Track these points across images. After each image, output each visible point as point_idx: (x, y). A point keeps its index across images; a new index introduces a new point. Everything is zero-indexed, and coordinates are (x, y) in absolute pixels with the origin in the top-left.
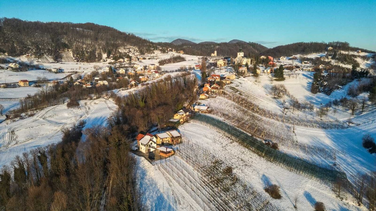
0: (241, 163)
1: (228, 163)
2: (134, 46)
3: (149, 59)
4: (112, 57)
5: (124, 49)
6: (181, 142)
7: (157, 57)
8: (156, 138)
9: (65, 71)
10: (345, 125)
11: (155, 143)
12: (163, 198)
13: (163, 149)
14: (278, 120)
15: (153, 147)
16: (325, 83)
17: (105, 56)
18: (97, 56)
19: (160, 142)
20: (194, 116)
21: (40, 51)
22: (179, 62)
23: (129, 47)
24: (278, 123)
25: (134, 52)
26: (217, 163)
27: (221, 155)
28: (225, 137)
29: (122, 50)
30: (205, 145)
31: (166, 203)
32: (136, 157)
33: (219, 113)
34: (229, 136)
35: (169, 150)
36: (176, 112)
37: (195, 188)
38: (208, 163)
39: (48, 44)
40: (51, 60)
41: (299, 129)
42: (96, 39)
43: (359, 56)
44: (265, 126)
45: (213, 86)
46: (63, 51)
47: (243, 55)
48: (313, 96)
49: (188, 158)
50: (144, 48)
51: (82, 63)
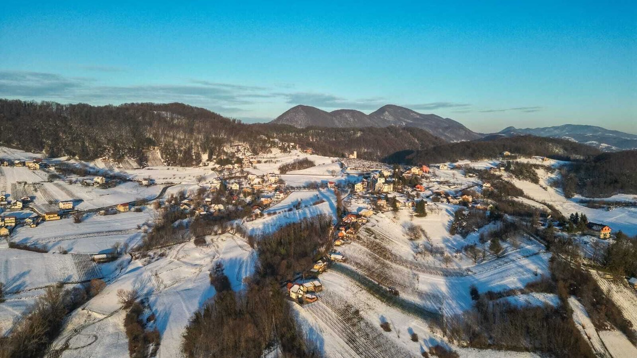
0: (366, 307)
1: (357, 307)
2: (244, 142)
3: (266, 162)
4: (215, 159)
5: (231, 146)
6: (321, 290)
7: (276, 160)
8: (303, 286)
9: (157, 181)
10: (465, 273)
11: (302, 291)
12: (313, 329)
13: (309, 296)
14: (407, 267)
15: (301, 294)
16: (465, 224)
17: (205, 157)
18: (194, 157)
19: (305, 290)
20: (331, 265)
21: (119, 151)
22: (307, 168)
23: (237, 144)
24: (406, 270)
25: (244, 152)
26: (349, 307)
27: (352, 301)
28: (356, 286)
29: (228, 149)
30: (340, 293)
31: (315, 332)
32: (289, 301)
33: (352, 262)
34: (359, 285)
35: (313, 297)
36: (316, 262)
37: (333, 324)
38: (342, 307)
39: (128, 140)
40: (135, 165)
41: (423, 276)
42: (191, 131)
43: (542, 166)
44: (393, 274)
45: (348, 231)
46: (147, 149)
47: (384, 181)
48: (450, 238)
49: (327, 303)
50: (258, 145)
51: (175, 168)
